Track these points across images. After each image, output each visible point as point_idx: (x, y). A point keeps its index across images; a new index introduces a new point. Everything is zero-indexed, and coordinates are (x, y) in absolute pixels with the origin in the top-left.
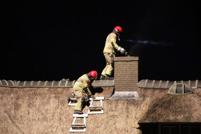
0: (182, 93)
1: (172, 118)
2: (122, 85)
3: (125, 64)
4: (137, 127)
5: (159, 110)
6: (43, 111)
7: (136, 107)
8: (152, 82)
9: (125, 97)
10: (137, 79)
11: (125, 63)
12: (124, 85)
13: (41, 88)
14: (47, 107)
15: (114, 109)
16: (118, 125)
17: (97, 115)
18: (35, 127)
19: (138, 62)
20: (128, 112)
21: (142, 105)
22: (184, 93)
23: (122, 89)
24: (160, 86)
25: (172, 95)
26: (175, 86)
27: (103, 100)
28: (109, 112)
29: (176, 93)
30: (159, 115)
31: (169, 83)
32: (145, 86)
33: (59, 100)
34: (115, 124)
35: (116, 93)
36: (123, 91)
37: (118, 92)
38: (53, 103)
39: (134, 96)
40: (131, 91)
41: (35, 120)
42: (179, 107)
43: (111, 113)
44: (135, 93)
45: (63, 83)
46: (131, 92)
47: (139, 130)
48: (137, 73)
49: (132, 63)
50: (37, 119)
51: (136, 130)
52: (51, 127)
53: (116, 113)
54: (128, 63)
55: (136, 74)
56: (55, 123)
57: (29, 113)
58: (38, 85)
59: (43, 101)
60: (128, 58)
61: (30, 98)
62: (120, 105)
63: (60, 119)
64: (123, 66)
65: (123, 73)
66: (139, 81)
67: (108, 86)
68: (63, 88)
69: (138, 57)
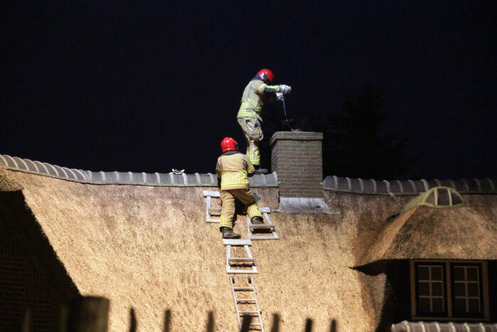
0: (448, 204)
1: (441, 251)
2: (292, 184)
3: (297, 146)
4: (352, 266)
5: (417, 236)
6: (162, 232)
7: (334, 228)
8: (347, 180)
9: (304, 208)
10: (321, 175)
11: (297, 143)
12: (298, 185)
13: (139, 187)
14: (165, 224)
15: (295, 230)
16: (313, 261)
17: (268, 242)
18: (157, 262)
19: (323, 143)
20: (322, 237)
22: (454, 204)
23: (292, 192)
24: (363, 190)
25: (431, 208)
26: (436, 192)
27: (268, 213)
28: (287, 236)
29: (439, 204)
30: (419, 245)
32: (336, 189)
33: (183, 211)
34: (306, 259)
35: (283, 199)
36: (295, 196)
37: (286, 199)
38: (174, 219)
39: (319, 207)
40: (310, 197)
41: (151, 248)
42: (451, 232)
43: (292, 239)
44: (319, 201)
45: (179, 179)
46: (311, 200)
47: (355, 271)
48: (321, 164)
49: (309, 144)
50: (154, 246)
51: (350, 271)
52: (188, 262)
53: (302, 239)
54: (304, 144)
55: (317, 165)
56: (191, 254)
57: (135, 235)
58: (131, 180)
59: (154, 212)
60: (300, 134)
61: (126, 206)
62: (304, 226)
63: (200, 248)
64: (294, 150)
65: (294, 162)
66: (324, 179)
67: (266, 187)
68: (181, 187)
69: (322, 134)
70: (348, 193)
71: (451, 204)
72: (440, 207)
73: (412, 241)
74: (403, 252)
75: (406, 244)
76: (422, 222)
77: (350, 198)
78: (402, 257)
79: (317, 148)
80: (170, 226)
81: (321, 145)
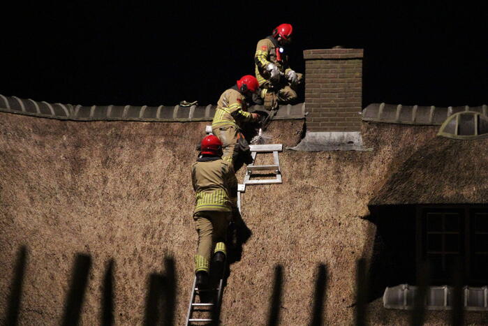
0: (473, 133)
1: (449, 193)
2: (324, 115)
3: (331, 67)
4: (363, 215)
5: (419, 176)
6: (139, 177)
7: (359, 168)
8: (396, 109)
9: (331, 144)
10: (360, 103)
11: (330, 63)
12: (330, 115)
13: (132, 123)
14: (148, 166)
15: (306, 172)
16: (316, 209)
17: (267, 187)
18: (122, 213)
19: (363, 63)
20: (339, 180)
21: (373, 163)
22: (479, 133)
23: (323, 125)
24: (413, 119)
25: (448, 139)
26: (457, 118)
27: (279, 152)
28: (293, 180)
29: (459, 134)
30: (419, 186)
31: (435, 111)
32: (377, 120)
33: (175, 152)
34: (309, 207)
35: (309, 134)
36: (325, 130)
37: (313, 134)
38: (161, 159)
39: (352, 142)
40: (345, 130)
41: (120, 197)
42: (467, 168)
43: (299, 183)
44: (355, 136)
45: (184, 111)
46: (346, 134)
47: (366, 222)
48: (360, 88)
49: (346, 63)
50: (124, 195)
51: (359, 221)
52: (159, 213)
53: (311, 183)
54: (339, 65)
55: (356, 91)
56: (167, 204)
57: (105, 181)
58: (124, 115)
59: (138, 153)
60: (339, 52)
61: (107, 145)
62: (321, 165)
63: (180, 195)
64: (326, 72)
65: (326, 87)
66: (364, 107)
67: (290, 120)
68: (183, 122)
69: (363, 50)
70: (392, 124)
71: (476, 133)
72: (460, 137)
73: (412, 182)
74: (397, 196)
75: (403, 186)
76: (430, 157)
77: (393, 130)
78: (393, 202)
79: (356, 68)
80: (152, 170)
81: (361, 65)
